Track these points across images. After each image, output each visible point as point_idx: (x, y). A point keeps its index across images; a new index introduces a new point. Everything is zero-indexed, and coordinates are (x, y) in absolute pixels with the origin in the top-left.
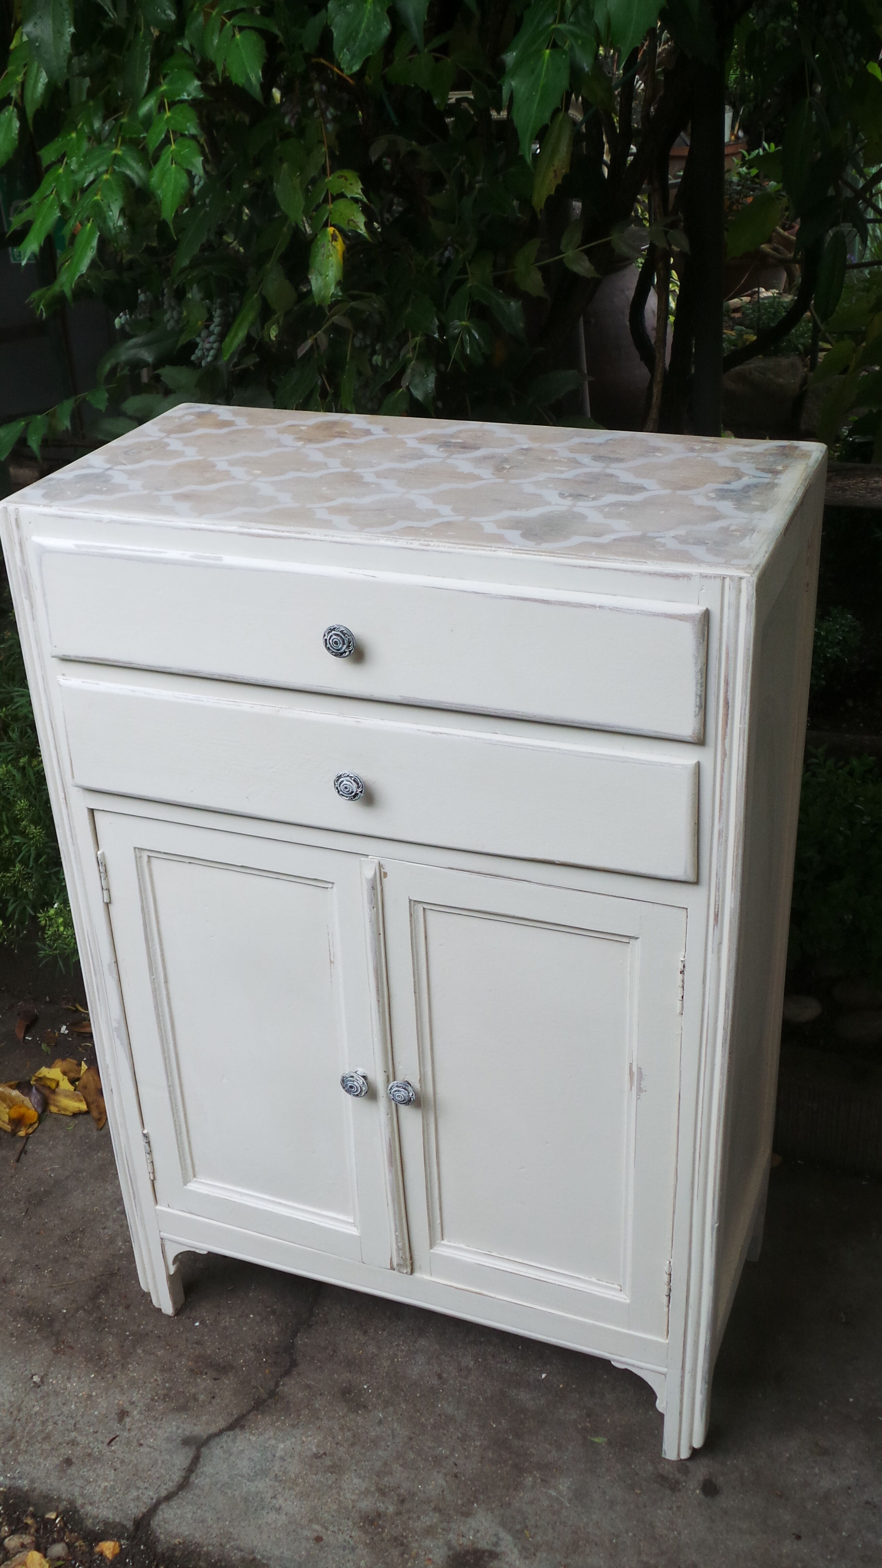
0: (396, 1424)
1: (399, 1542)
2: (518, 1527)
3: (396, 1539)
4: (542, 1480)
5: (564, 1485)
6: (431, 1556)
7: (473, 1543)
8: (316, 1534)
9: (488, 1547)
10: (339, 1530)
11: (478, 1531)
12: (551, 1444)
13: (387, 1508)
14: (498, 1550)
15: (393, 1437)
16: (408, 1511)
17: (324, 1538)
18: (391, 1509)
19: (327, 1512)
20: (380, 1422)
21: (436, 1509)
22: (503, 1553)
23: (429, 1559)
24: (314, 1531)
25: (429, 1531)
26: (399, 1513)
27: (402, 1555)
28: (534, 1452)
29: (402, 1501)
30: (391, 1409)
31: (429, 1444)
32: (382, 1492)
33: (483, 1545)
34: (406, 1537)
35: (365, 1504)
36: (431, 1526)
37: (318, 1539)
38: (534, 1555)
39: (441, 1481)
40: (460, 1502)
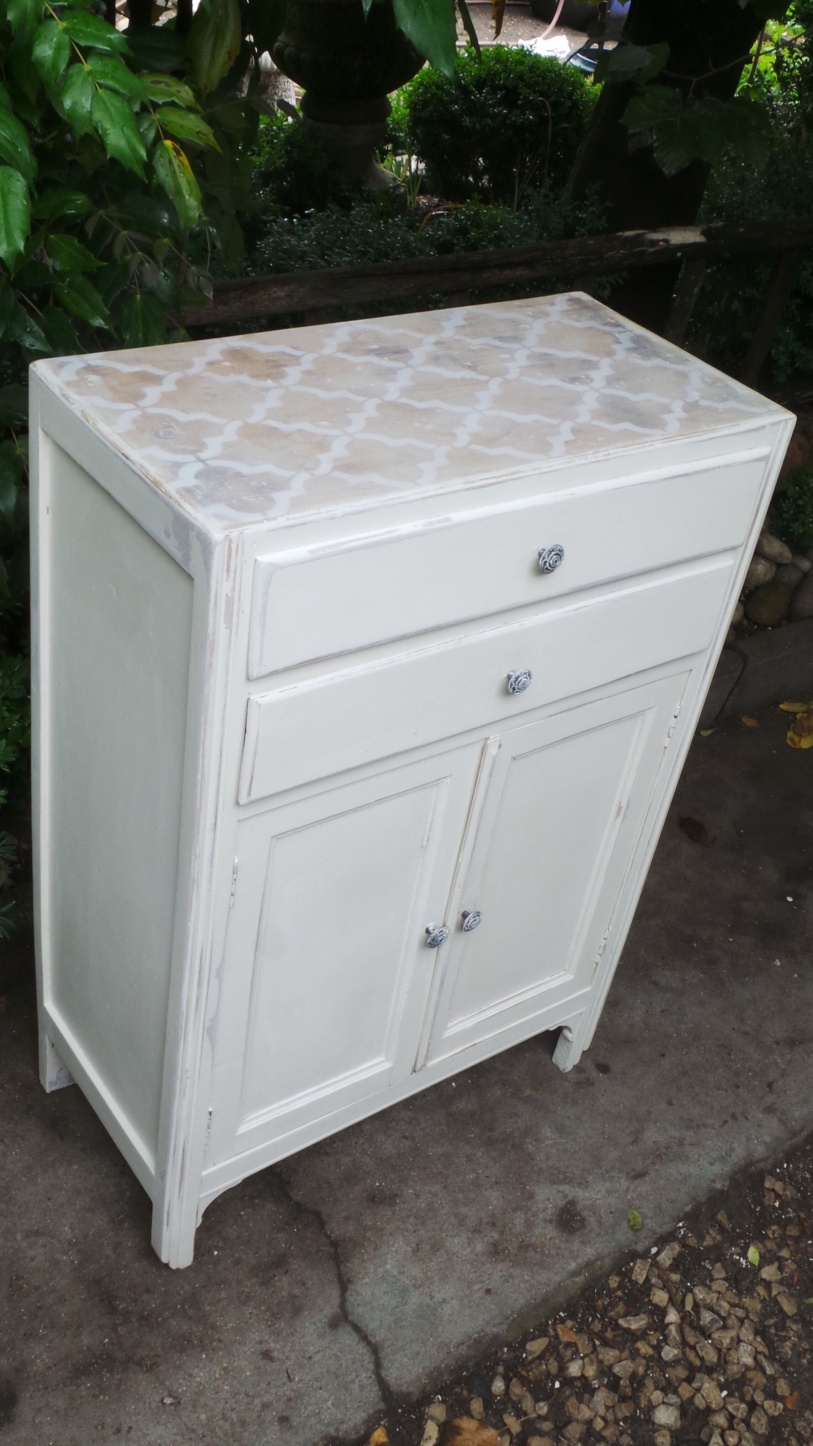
0: (426, 1188)
1: (524, 1247)
2: (561, 1176)
3: (520, 1247)
4: (536, 1141)
5: (547, 1132)
6: (549, 1237)
7: (555, 1207)
8: (483, 1291)
9: (564, 1202)
10: (489, 1275)
11: (548, 1199)
12: (511, 1118)
13: (493, 1237)
14: (570, 1198)
15: (436, 1195)
16: (504, 1226)
17: (490, 1287)
18: (495, 1235)
19: (469, 1273)
20: (417, 1196)
21: (515, 1210)
22: (574, 1197)
23: (551, 1239)
24: (479, 1290)
25: (529, 1225)
26: (502, 1233)
27: (536, 1251)
28: (511, 1130)
29: (494, 1224)
30: (411, 1183)
31: (458, 1180)
32: (477, 1231)
33: (561, 1203)
34: (523, 1241)
35: (479, 1247)
36: (525, 1222)
37: (488, 1291)
38: (587, 1182)
39: (495, 1194)
40: (519, 1194)
